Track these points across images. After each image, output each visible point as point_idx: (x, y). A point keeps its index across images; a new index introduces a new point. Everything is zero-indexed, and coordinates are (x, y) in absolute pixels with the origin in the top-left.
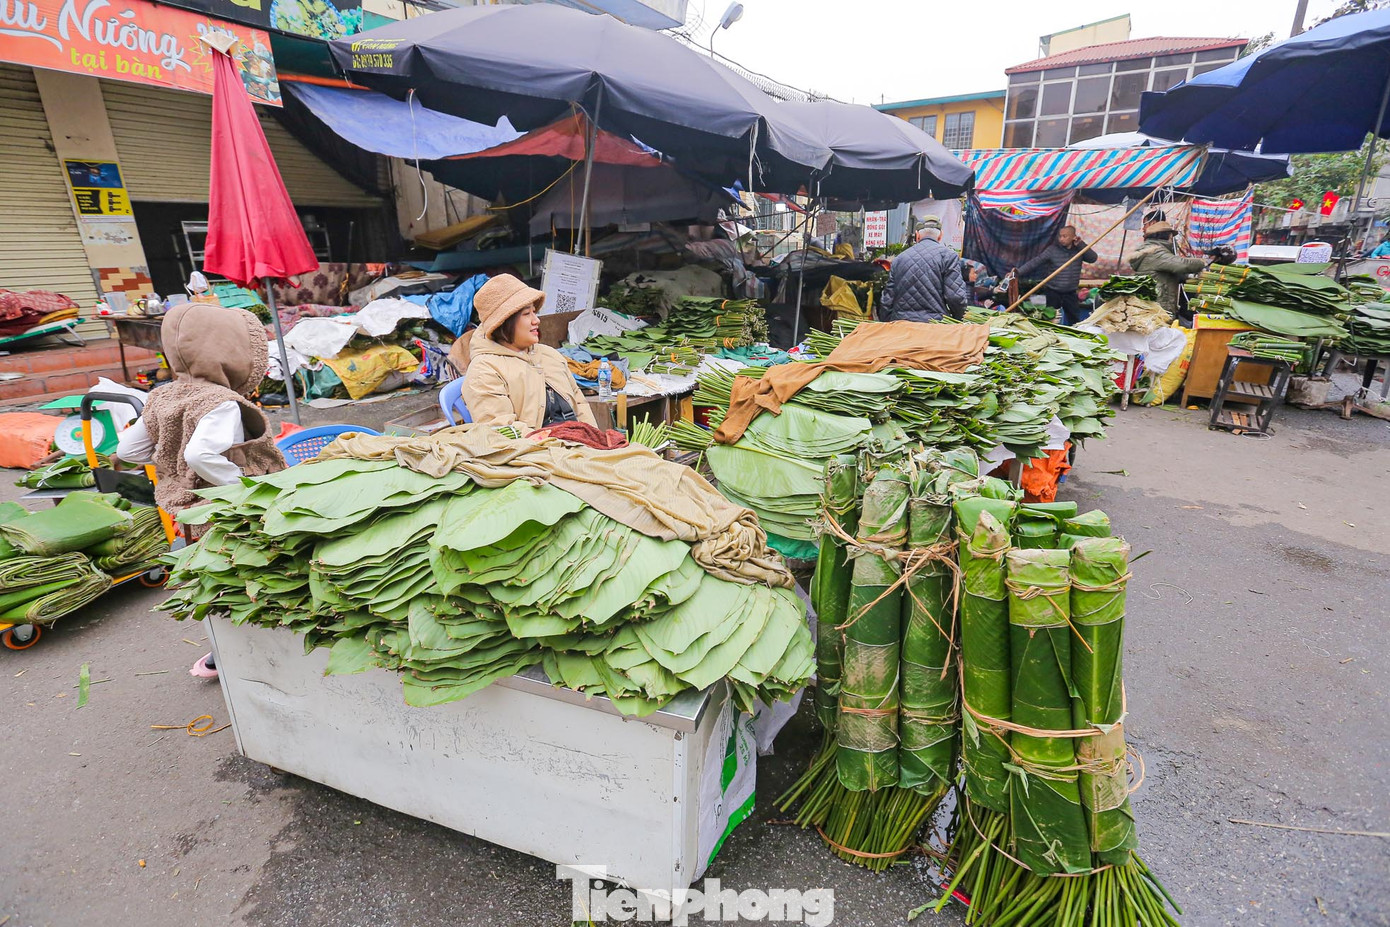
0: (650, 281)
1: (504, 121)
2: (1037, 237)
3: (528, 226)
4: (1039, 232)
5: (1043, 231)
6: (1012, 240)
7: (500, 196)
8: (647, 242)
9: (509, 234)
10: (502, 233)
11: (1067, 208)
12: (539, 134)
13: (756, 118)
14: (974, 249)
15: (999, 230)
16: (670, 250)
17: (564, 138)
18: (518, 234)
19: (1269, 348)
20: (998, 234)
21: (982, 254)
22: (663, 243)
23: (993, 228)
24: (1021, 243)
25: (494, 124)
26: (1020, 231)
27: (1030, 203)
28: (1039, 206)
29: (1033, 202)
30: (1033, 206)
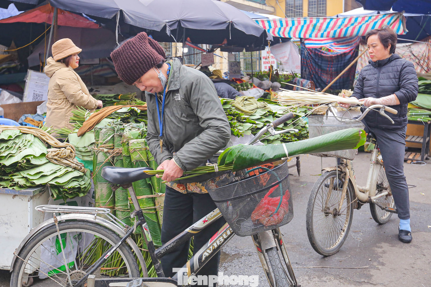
0: (96, 91)
1: (12, 6)
2: (342, 65)
3: (27, 61)
4: (343, 62)
5: (346, 61)
6: (328, 67)
7: (13, 44)
8: (100, 70)
9: (17, 66)
10: (13, 65)
11: (357, 47)
12: (31, 12)
13: (118, 10)
14: (307, 73)
15: (320, 61)
16: (114, 75)
17: (44, 14)
18: (23, 66)
19: (415, 115)
20: (319, 64)
21: (313, 76)
22: (110, 71)
23: (317, 60)
24: (333, 68)
25: (7, 8)
26: (333, 62)
27: (334, 45)
28: (340, 46)
29: (336, 44)
30: (337, 46)
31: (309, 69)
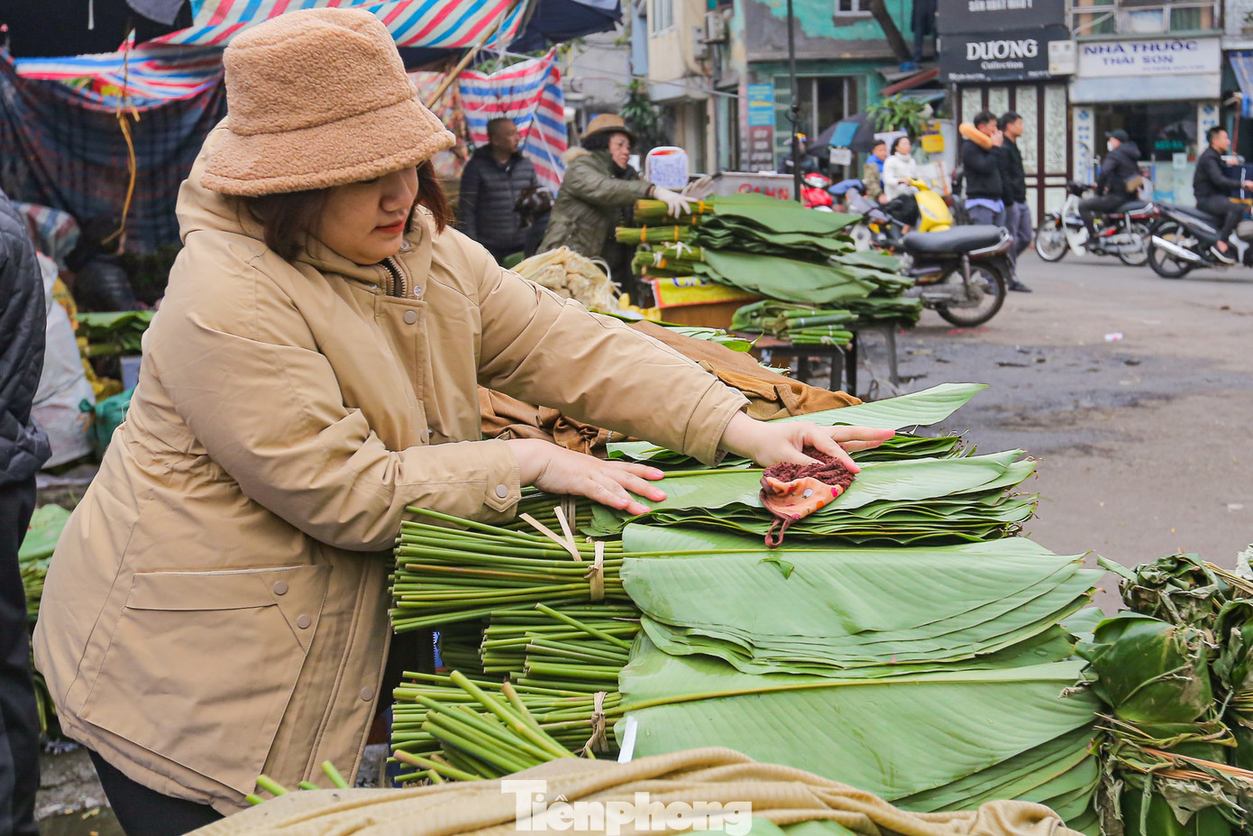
4: (172, 135)
15: (77, 133)
19: (805, 326)
20: (77, 143)
23: (62, 128)
27: (147, 70)
28: (170, 76)
29: (157, 68)
30: (158, 76)
31: (27, 162)
